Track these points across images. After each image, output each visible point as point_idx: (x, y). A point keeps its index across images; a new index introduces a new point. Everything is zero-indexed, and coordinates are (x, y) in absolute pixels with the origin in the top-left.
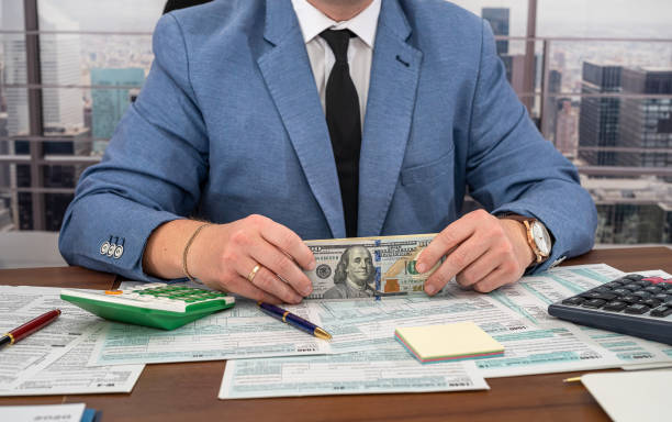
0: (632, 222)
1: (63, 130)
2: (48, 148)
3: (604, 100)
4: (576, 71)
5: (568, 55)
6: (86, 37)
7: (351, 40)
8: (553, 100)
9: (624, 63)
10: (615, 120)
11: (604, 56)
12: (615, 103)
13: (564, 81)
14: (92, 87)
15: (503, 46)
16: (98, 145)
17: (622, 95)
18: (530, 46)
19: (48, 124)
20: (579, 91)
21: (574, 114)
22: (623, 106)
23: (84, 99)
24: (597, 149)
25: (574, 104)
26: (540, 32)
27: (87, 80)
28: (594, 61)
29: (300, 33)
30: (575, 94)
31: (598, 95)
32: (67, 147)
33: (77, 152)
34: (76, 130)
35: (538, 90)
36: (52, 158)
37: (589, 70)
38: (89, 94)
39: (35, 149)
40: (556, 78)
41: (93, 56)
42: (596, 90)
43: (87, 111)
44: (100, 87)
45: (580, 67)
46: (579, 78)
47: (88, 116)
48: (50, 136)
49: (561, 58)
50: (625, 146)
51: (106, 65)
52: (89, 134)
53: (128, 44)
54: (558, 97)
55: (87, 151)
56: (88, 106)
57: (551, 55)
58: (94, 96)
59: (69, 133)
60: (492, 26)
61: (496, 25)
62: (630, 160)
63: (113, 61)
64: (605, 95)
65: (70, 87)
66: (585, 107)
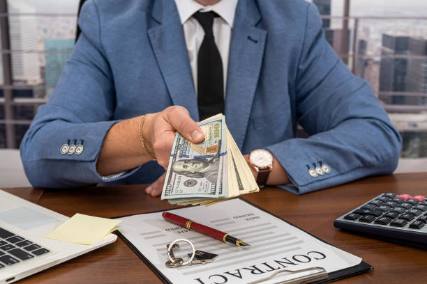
0: (415, 144)
1: (25, 81)
2: (16, 93)
3: (397, 60)
4: (377, 40)
5: (372, 29)
6: (41, 18)
7: (215, 20)
8: (361, 60)
9: (411, 34)
10: (404, 74)
11: (398, 29)
12: (404, 62)
13: (369, 47)
14: (46, 52)
15: (327, 23)
16: (50, 91)
17: (409, 56)
18: (346, 23)
19: (16, 77)
20: (379, 53)
21: (375, 70)
22: (410, 63)
23: (41, 60)
24: (391, 93)
25: (376, 63)
26: (353, 13)
27: (41, 47)
28: (390, 33)
29: (178, 16)
30: (376, 55)
31: (392, 57)
32: (29, 93)
33: (36, 95)
34: (35, 81)
35: (351, 53)
36: (20, 101)
37: (386, 39)
38: (43, 57)
39: (7, 94)
40: (363, 44)
41: (45, 31)
42: (391, 53)
43: (42, 68)
44: (50, 52)
45: (380, 37)
46: (379, 44)
47: (43, 72)
48: (18, 86)
49: (367, 31)
50: (411, 91)
51: (54, 37)
52: (44, 84)
53: (68, 22)
54: (365, 58)
55: (43, 95)
56: (44, 64)
57: (360, 29)
58: (47, 58)
59: (30, 83)
60: (319, 9)
61: (321, 8)
62: (415, 101)
63: (59, 34)
64: (398, 56)
65: (30, 52)
66: (383, 65)
